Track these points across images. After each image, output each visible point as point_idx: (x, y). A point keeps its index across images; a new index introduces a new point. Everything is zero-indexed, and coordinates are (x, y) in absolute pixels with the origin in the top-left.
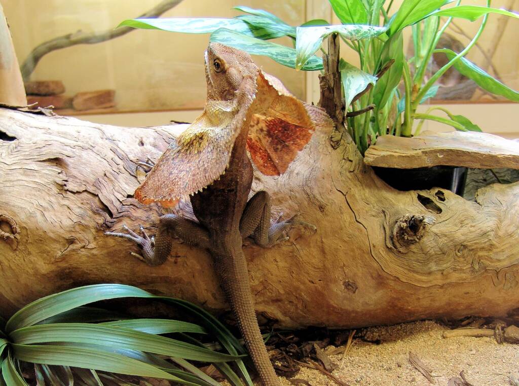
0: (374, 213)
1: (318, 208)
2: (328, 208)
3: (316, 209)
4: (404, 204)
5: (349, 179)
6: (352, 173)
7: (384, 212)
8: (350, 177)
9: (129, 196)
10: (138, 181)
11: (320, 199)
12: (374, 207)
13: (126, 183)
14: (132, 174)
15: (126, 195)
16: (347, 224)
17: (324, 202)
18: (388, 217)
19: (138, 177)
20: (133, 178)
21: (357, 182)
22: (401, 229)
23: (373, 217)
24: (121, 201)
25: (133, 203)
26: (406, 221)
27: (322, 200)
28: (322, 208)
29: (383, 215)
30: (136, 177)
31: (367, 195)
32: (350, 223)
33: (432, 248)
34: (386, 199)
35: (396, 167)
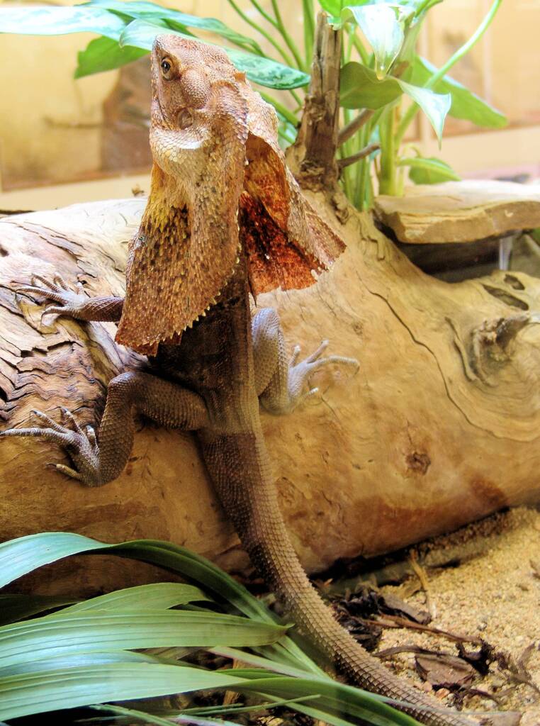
0: (434, 325)
1: (352, 330)
2: (367, 326)
3: (348, 331)
4: (472, 304)
5: (381, 271)
6: (383, 262)
7: (448, 321)
8: (382, 269)
9: (25, 354)
10: (29, 324)
11: (351, 313)
12: (431, 314)
13: (10, 330)
14: (13, 310)
15: (19, 353)
16: (402, 350)
17: (358, 316)
18: (457, 329)
19: (26, 315)
20: (17, 318)
21: (396, 277)
22: (486, 343)
23: (434, 333)
24: (15, 364)
25: (38, 367)
26: (493, 329)
27: (355, 314)
28: (357, 327)
29: (447, 326)
30: (22, 316)
31: (416, 296)
32: (407, 347)
33: (533, 369)
34: (444, 298)
35: (456, 240)
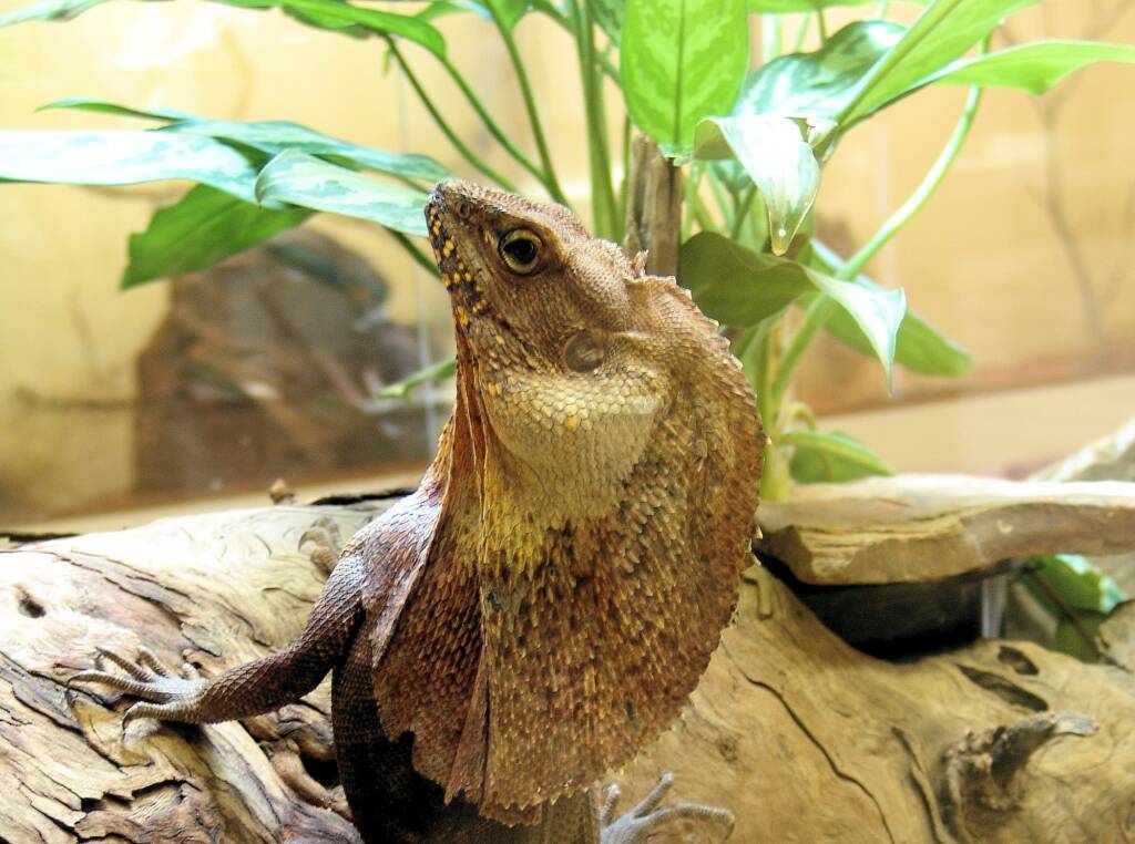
0: (872, 743)
1: (717, 753)
2: (746, 744)
3: (711, 755)
4: (941, 701)
5: (767, 640)
6: (770, 623)
7: (898, 734)
8: (768, 635)
9: (89, 805)
10: (93, 747)
11: (714, 719)
12: (866, 722)
13: (58, 759)
14: (62, 720)
15: (77, 803)
16: (814, 791)
17: (729, 726)
18: (916, 749)
19: (87, 729)
20: (69, 736)
21: (796, 651)
22: (971, 773)
23: (872, 759)
24: (71, 824)
25: (116, 830)
26: (986, 748)
27: (722, 722)
28: (726, 747)
29: (895, 744)
30: (79, 733)
31: (834, 686)
32: (823, 786)
33: (1060, 826)
34: (887, 692)
35: (908, 577)
